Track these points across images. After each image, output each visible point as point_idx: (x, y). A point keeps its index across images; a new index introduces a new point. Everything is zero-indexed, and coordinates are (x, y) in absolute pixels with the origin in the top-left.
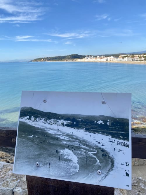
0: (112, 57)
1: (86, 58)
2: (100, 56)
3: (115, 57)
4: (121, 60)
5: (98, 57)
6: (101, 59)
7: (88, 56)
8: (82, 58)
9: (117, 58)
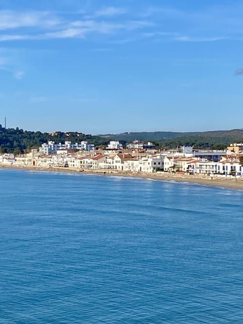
0: (187, 153)
1: (44, 148)
2: (125, 141)
3: (203, 152)
4: (233, 173)
5: (113, 144)
6: (129, 157)
7: (60, 138)
8: (22, 150)
9: (210, 158)
